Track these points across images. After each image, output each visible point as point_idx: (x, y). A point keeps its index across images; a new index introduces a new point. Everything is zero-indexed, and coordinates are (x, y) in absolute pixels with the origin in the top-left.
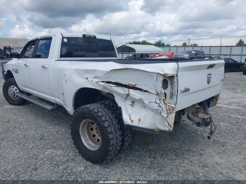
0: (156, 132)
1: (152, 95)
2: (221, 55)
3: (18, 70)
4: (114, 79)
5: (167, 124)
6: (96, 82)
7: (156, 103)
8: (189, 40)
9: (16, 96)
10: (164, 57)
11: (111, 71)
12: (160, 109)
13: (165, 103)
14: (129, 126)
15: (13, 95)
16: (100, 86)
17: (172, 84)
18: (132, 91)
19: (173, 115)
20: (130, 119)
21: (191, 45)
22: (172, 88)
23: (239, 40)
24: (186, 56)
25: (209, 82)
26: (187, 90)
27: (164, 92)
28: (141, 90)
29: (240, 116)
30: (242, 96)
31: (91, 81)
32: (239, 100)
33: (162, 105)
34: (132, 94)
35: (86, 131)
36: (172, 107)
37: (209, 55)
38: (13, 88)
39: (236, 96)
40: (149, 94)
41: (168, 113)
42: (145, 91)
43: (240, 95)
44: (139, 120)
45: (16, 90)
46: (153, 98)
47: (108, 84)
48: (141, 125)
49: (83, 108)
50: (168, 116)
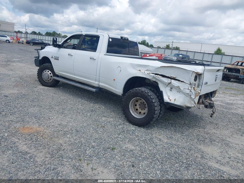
0: (184, 108)
1: (187, 84)
2: (204, 61)
3: (58, 57)
4: (160, 73)
5: (193, 103)
6: (148, 74)
7: (189, 89)
8: (173, 42)
9: (49, 78)
10: (154, 57)
11: (161, 67)
12: (191, 93)
13: (194, 90)
14: (168, 103)
15: (48, 78)
16: (151, 76)
17: (200, 79)
18: (173, 81)
19: (198, 97)
20: (169, 99)
21: (174, 48)
22: (200, 81)
23: (218, 48)
24: (175, 59)
25: (216, 81)
26: (206, 83)
27: (194, 83)
28: (179, 81)
29: (224, 109)
30: (224, 96)
31: (143, 72)
32: (222, 99)
33: (193, 91)
34: (173, 83)
35: (133, 106)
36: (198, 92)
37: (193, 59)
38: (48, 72)
39: (220, 96)
40: (184, 83)
41: (195, 96)
42: (182, 82)
43: (222, 95)
44: (175, 100)
45: (50, 74)
46: (187, 86)
47: (157, 76)
48: (176, 103)
49: (136, 90)
50: (195, 97)
